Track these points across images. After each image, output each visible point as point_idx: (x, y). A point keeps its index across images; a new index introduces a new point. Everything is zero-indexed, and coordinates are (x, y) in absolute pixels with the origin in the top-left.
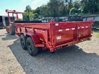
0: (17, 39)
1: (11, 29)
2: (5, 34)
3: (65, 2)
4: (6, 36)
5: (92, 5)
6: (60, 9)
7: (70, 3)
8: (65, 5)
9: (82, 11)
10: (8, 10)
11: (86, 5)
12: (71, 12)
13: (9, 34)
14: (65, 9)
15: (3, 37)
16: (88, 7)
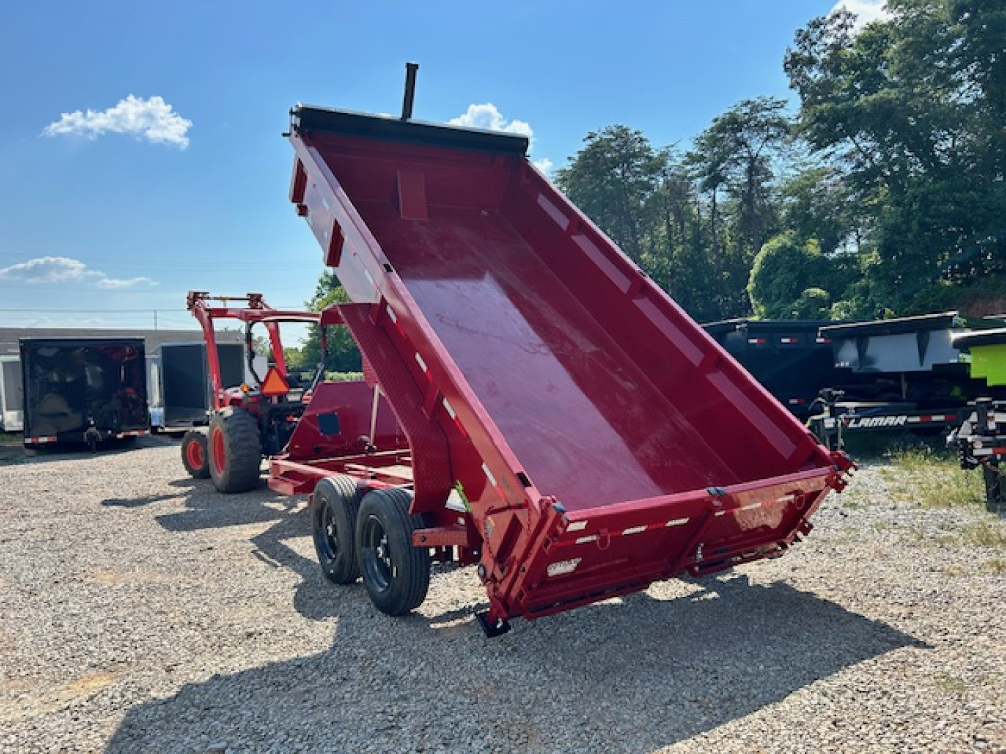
0: (273, 523)
1: (226, 441)
2: (173, 484)
3: (699, 181)
4: (188, 504)
5: (957, 204)
6: (652, 251)
7: (750, 193)
8: (705, 216)
9: (874, 268)
10: (205, 296)
11: (898, 203)
12: (763, 277)
13: (206, 484)
14: (700, 248)
15: (166, 508)
16: (922, 224)
